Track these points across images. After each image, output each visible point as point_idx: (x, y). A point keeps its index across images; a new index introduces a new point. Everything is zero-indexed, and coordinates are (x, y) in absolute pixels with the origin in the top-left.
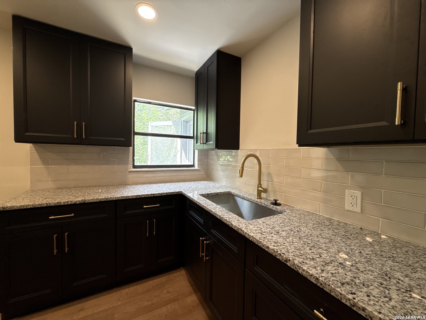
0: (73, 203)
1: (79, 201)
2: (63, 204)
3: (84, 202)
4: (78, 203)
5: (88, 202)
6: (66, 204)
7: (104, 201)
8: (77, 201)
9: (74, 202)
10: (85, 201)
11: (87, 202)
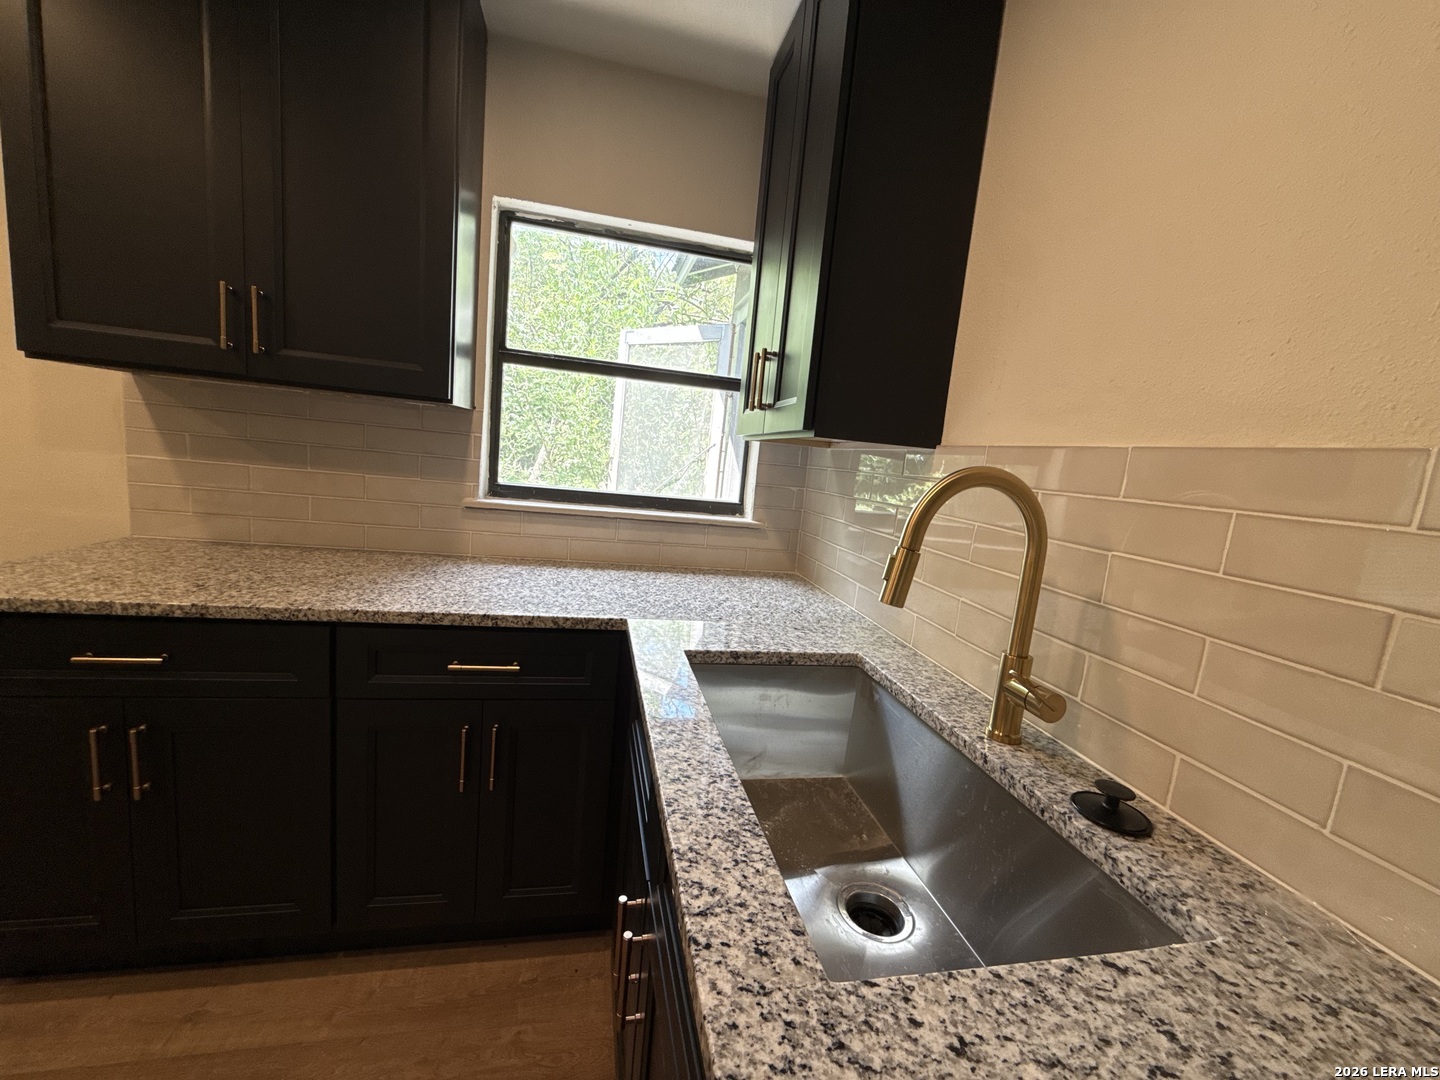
0: (157, 612)
1: (180, 608)
2: (119, 612)
3: (202, 615)
4: (178, 614)
5: (218, 616)
6: (132, 612)
7: (280, 621)
8: (172, 606)
9: (164, 610)
10: (204, 611)
11: (212, 614)
